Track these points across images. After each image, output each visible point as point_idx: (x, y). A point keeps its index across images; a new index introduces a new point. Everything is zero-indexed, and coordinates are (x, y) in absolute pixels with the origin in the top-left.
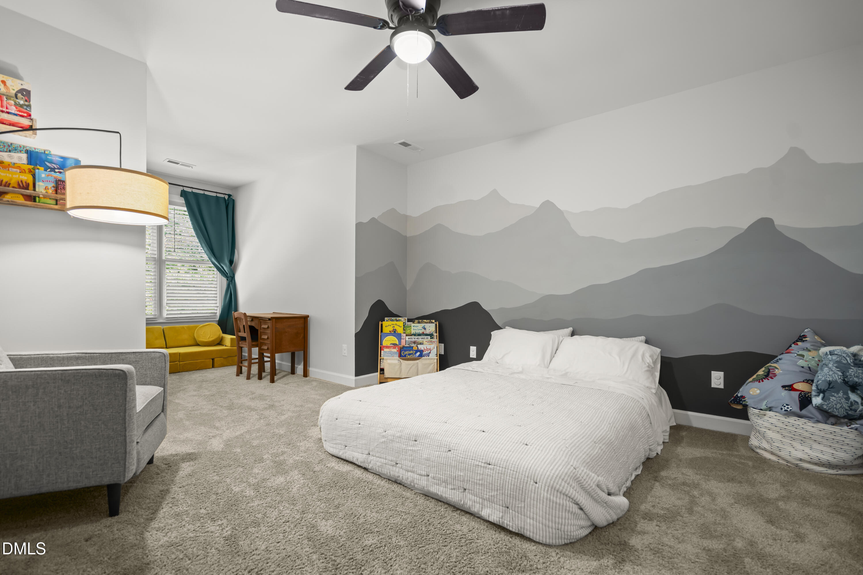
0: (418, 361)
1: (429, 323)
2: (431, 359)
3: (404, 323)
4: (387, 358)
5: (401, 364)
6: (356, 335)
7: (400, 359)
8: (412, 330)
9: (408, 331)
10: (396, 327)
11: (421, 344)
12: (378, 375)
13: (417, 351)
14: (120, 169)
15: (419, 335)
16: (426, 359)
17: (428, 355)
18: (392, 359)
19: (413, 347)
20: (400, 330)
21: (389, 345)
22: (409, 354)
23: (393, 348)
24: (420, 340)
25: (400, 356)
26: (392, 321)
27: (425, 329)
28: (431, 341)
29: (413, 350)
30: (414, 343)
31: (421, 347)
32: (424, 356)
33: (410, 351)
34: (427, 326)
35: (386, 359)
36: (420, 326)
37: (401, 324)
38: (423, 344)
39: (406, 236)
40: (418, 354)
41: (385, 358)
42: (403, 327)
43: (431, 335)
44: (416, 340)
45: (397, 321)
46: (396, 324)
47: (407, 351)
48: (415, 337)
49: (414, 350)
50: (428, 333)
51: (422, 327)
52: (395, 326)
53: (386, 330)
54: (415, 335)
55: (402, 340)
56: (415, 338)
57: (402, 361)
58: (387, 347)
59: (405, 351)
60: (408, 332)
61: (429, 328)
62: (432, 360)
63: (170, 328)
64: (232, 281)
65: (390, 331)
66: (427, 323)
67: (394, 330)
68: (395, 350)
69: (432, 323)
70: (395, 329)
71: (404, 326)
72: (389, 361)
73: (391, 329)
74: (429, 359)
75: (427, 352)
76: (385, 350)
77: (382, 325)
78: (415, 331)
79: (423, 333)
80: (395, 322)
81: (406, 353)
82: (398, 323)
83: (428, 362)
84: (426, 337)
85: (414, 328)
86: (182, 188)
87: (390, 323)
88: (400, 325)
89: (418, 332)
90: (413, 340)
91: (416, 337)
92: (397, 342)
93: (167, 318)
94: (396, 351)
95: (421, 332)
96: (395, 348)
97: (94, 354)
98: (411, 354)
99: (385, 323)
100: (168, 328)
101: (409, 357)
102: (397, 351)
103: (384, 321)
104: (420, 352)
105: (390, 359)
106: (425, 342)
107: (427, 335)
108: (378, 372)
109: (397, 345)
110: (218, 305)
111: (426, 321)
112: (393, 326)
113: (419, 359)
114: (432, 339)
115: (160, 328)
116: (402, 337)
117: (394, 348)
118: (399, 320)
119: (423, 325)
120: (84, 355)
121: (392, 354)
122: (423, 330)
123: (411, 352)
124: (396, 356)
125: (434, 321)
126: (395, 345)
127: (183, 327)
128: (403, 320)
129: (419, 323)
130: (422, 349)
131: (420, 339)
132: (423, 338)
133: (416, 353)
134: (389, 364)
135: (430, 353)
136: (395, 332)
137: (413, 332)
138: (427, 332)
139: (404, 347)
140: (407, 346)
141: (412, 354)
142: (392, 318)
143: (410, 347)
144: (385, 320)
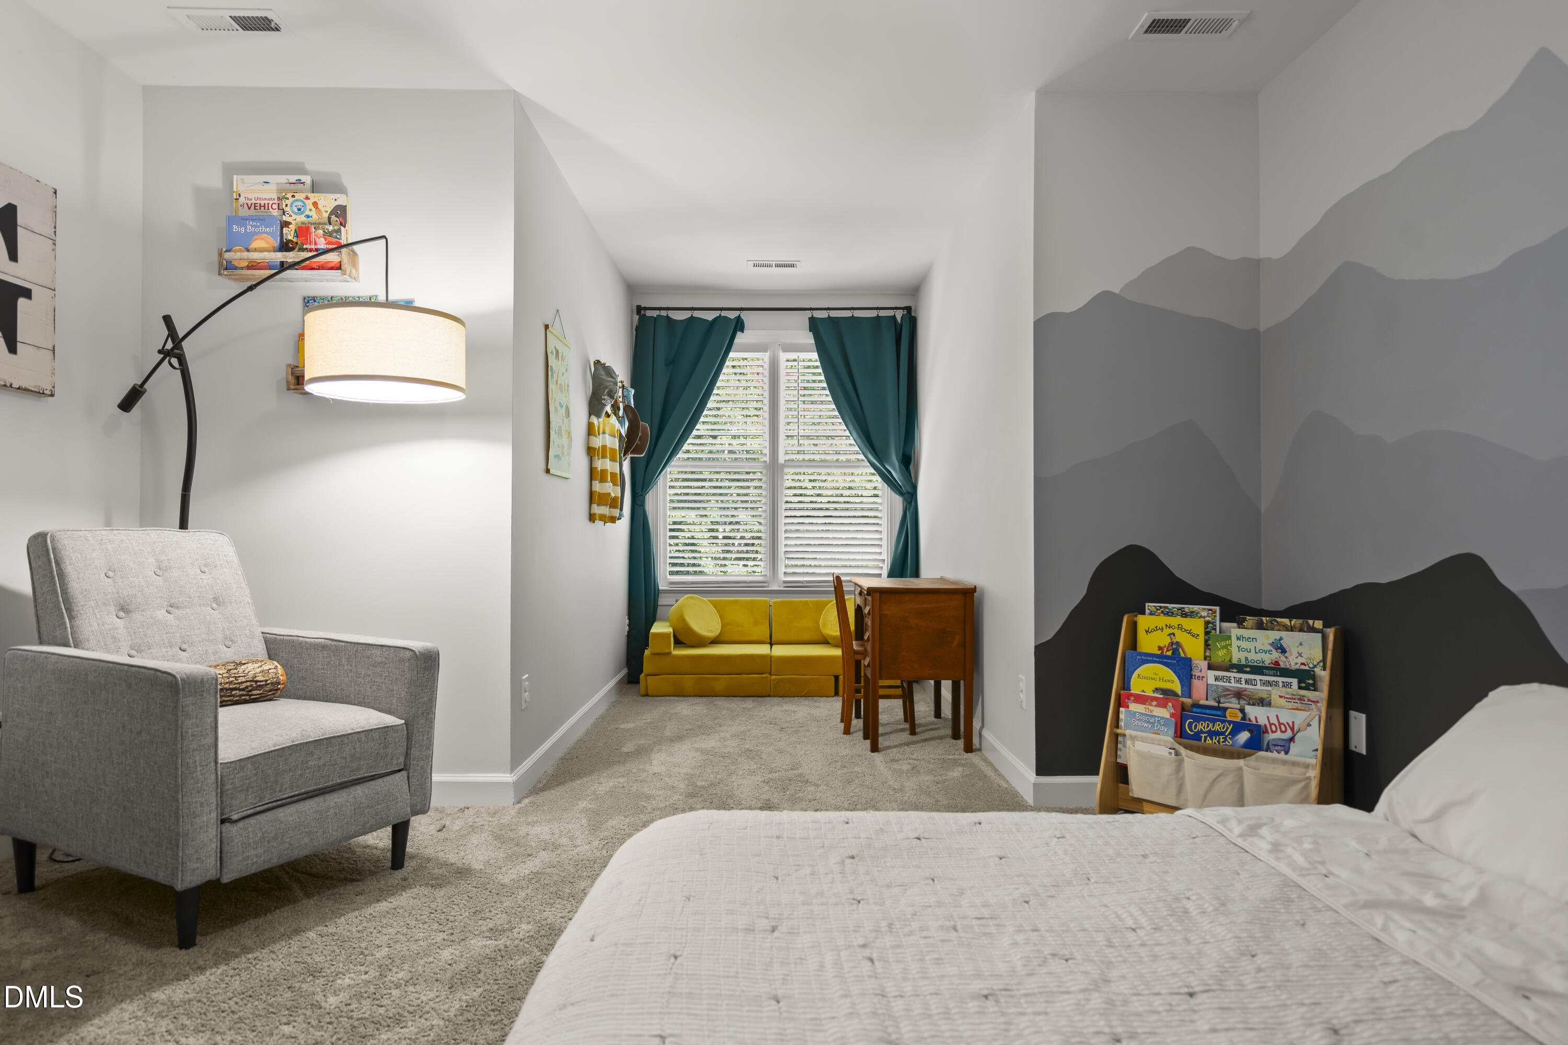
0: (1241, 762)
1: (1301, 630)
2: (1294, 764)
3: (1207, 623)
4: (1134, 733)
5: (1182, 761)
6: (1040, 650)
7: (1177, 746)
8: (1234, 649)
9: (1221, 653)
10: (1180, 637)
11: (1263, 702)
12: (1096, 784)
13: (1238, 728)
14: (389, 304)
15: (1258, 670)
16: (1274, 761)
17: (1285, 746)
18: (1153, 742)
19: (1226, 709)
20: (1193, 648)
21: (1150, 693)
22: (1212, 734)
23: (1157, 706)
24: (1259, 687)
25: (1180, 734)
26: (1167, 614)
27: (1283, 651)
28: (1301, 699)
29: (1223, 722)
30: (1239, 695)
31: (1257, 714)
32: (1268, 749)
33: (1214, 722)
34: (1291, 639)
35: (1133, 738)
36: (1265, 638)
37: (1197, 626)
38: (1269, 704)
39: (1255, 333)
40: (1244, 736)
41: (1128, 732)
42: (1202, 638)
43: (1306, 678)
44: (1244, 686)
45: (1185, 615)
46: (1180, 627)
47: (1205, 720)
48: (1238, 675)
49: (1230, 722)
50: (1294, 667)
51: (1272, 644)
52: (1176, 631)
53: (1149, 643)
54: (1240, 668)
55: (1195, 682)
56: (1239, 681)
57: (1183, 751)
58: (1141, 699)
59: (1198, 720)
60: (1220, 655)
61: (1300, 649)
62: (1298, 771)
63: (782, 602)
64: (910, 503)
65: (1160, 648)
66: (1292, 629)
67: (1172, 643)
68: (1164, 713)
69: (1312, 630)
70: (1178, 644)
71: (1207, 633)
72: (1140, 746)
73: (1165, 641)
74: (1284, 763)
75: (1278, 735)
76: (1134, 707)
77: (1134, 627)
78: (1246, 654)
79: (1277, 663)
80: (1176, 621)
81: (1200, 727)
82: (1187, 623)
83: (1281, 771)
84: (1280, 679)
85: (1239, 643)
86: (808, 314)
87: (1162, 620)
88: (1195, 631)
89: (1255, 658)
90: (1233, 685)
91: (1244, 676)
92: (1177, 687)
93: (785, 582)
94: (1167, 715)
95: (1268, 659)
96: (1165, 706)
97: (341, 644)
98: (1218, 733)
99: (1144, 622)
100: (779, 602)
101: (1209, 741)
102: (1172, 715)
103: (1143, 612)
104: (1249, 731)
105: (1143, 740)
106: (1275, 698)
107: (1286, 673)
108: (1097, 774)
109: (1175, 694)
110: (884, 556)
111: (1286, 621)
112: (1171, 631)
113: (1245, 756)
114: (1307, 688)
115: (766, 601)
116: (1196, 672)
117: (1162, 704)
118: (1192, 615)
119: (1274, 635)
120: (330, 642)
121: (1153, 724)
122: (1276, 655)
123: (1218, 727)
124: (1166, 734)
125: (1318, 624)
126: (1167, 692)
127: (806, 603)
128: (1204, 614)
129: (1260, 626)
130: (1262, 721)
131: (1258, 685)
132: (1269, 684)
133: (1234, 733)
134: (1142, 755)
135: (1292, 739)
136: (1175, 651)
137: (1237, 656)
138: (1293, 661)
139: (1196, 705)
140: (1212, 703)
141: (1223, 733)
142: (1170, 606)
143: (1218, 708)
144: (1147, 611)
